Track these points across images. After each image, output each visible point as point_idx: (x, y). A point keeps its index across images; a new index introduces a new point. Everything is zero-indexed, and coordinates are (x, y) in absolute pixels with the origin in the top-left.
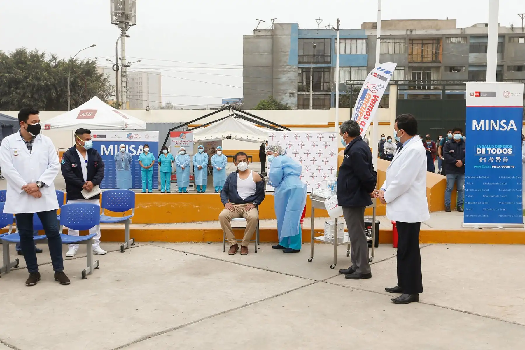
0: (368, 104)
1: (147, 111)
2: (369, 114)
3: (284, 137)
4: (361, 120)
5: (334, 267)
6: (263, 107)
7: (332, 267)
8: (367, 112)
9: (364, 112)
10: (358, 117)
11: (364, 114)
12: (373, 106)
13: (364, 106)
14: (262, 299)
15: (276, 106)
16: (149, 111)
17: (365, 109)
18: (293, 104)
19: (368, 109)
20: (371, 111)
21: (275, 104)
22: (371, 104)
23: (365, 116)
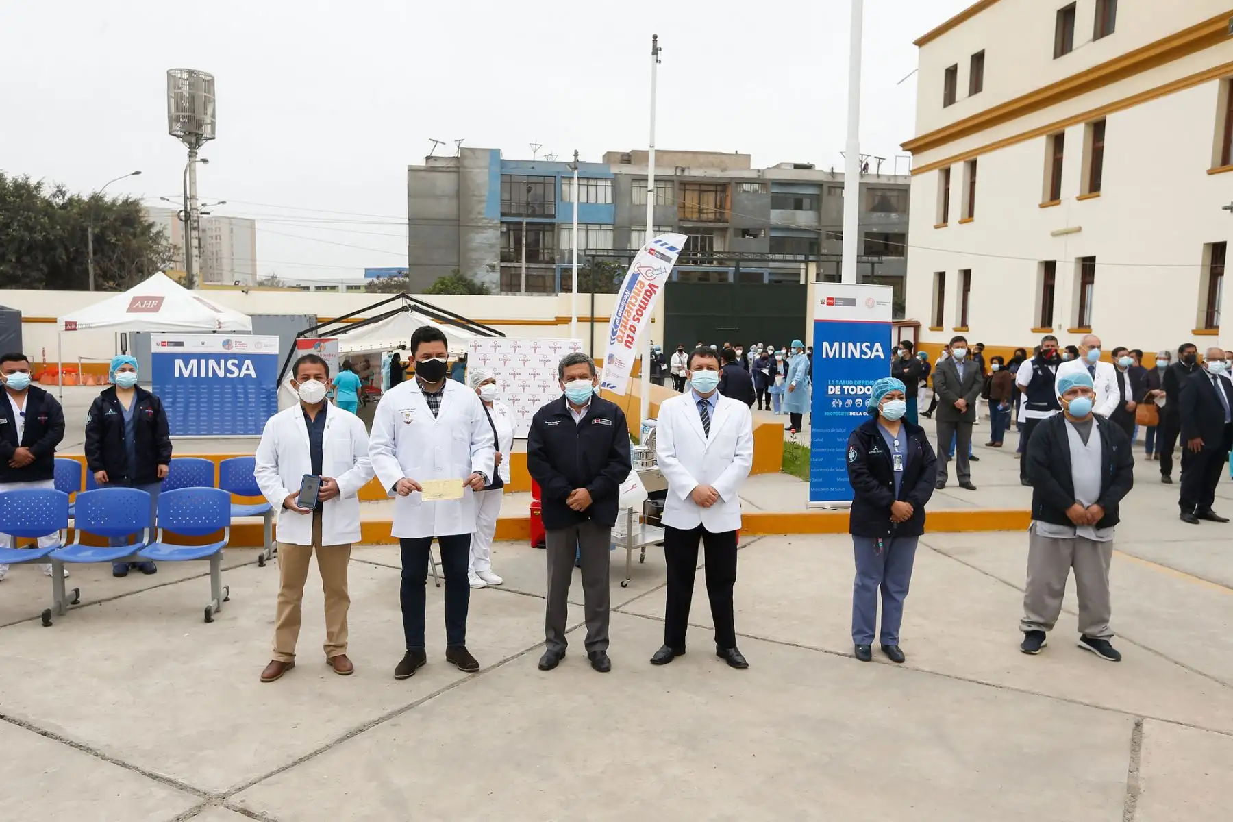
0: (640, 298)
1: (244, 294)
2: (640, 313)
3: (495, 347)
4: (630, 324)
5: (626, 585)
6: (444, 288)
7: (624, 584)
8: (638, 310)
9: (632, 310)
10: (623, 318)
11: (634, 313)
12: (648, 301)
13: (633, 300)
14: (528, 648)
15: (465, 286)
16: (247, 293)
17: (634, 305)
18: (494, 283)
19: (640, 306)
20: (645, 308)
21: (464, 283)
22: (643, 297)
23: (635, 316)
